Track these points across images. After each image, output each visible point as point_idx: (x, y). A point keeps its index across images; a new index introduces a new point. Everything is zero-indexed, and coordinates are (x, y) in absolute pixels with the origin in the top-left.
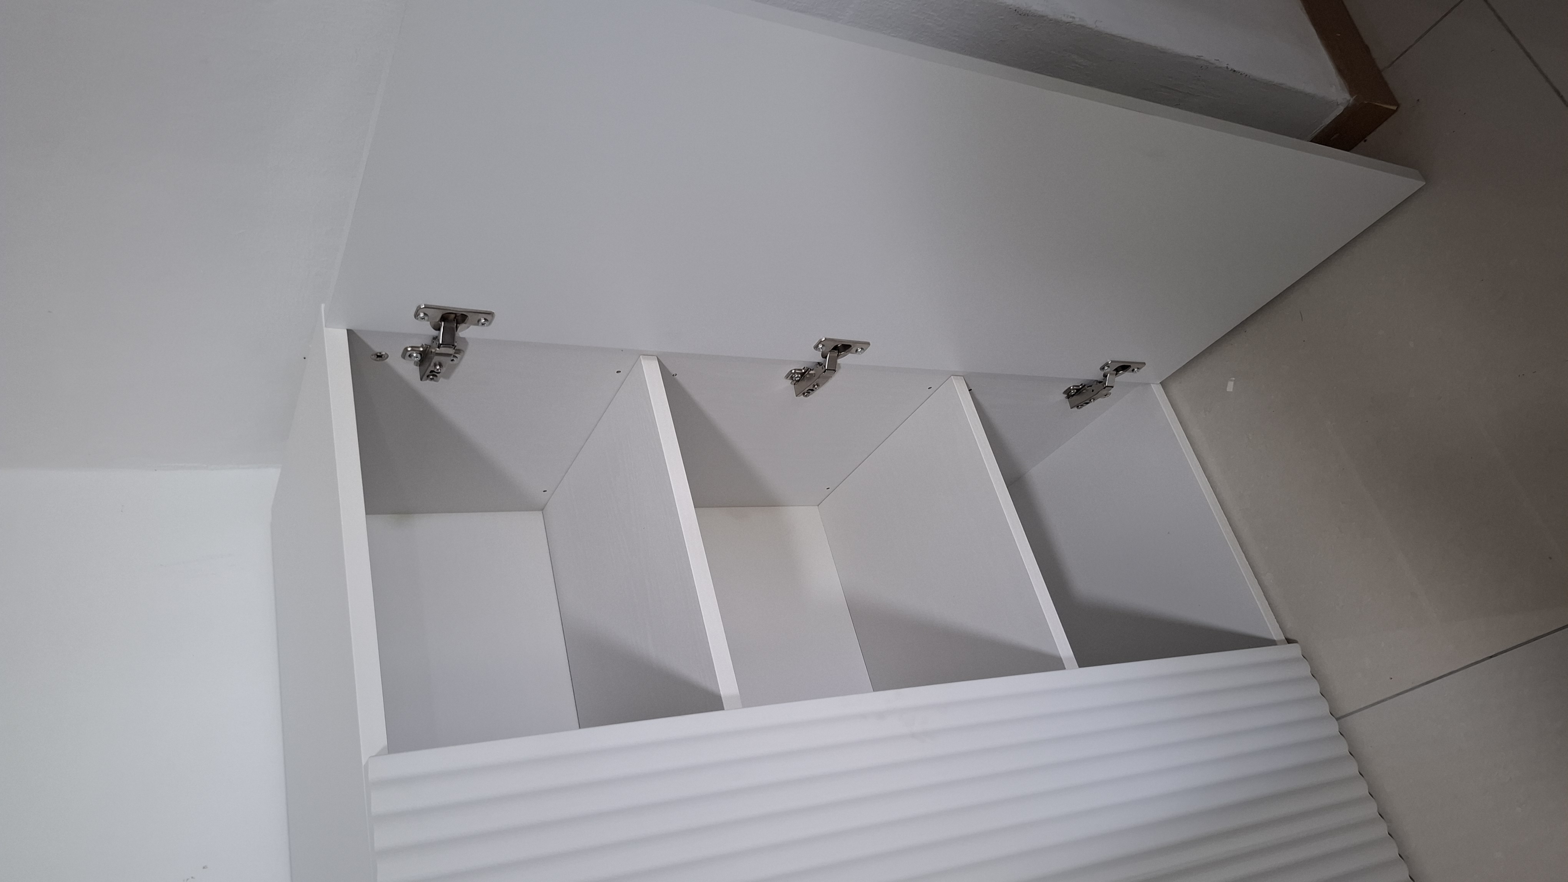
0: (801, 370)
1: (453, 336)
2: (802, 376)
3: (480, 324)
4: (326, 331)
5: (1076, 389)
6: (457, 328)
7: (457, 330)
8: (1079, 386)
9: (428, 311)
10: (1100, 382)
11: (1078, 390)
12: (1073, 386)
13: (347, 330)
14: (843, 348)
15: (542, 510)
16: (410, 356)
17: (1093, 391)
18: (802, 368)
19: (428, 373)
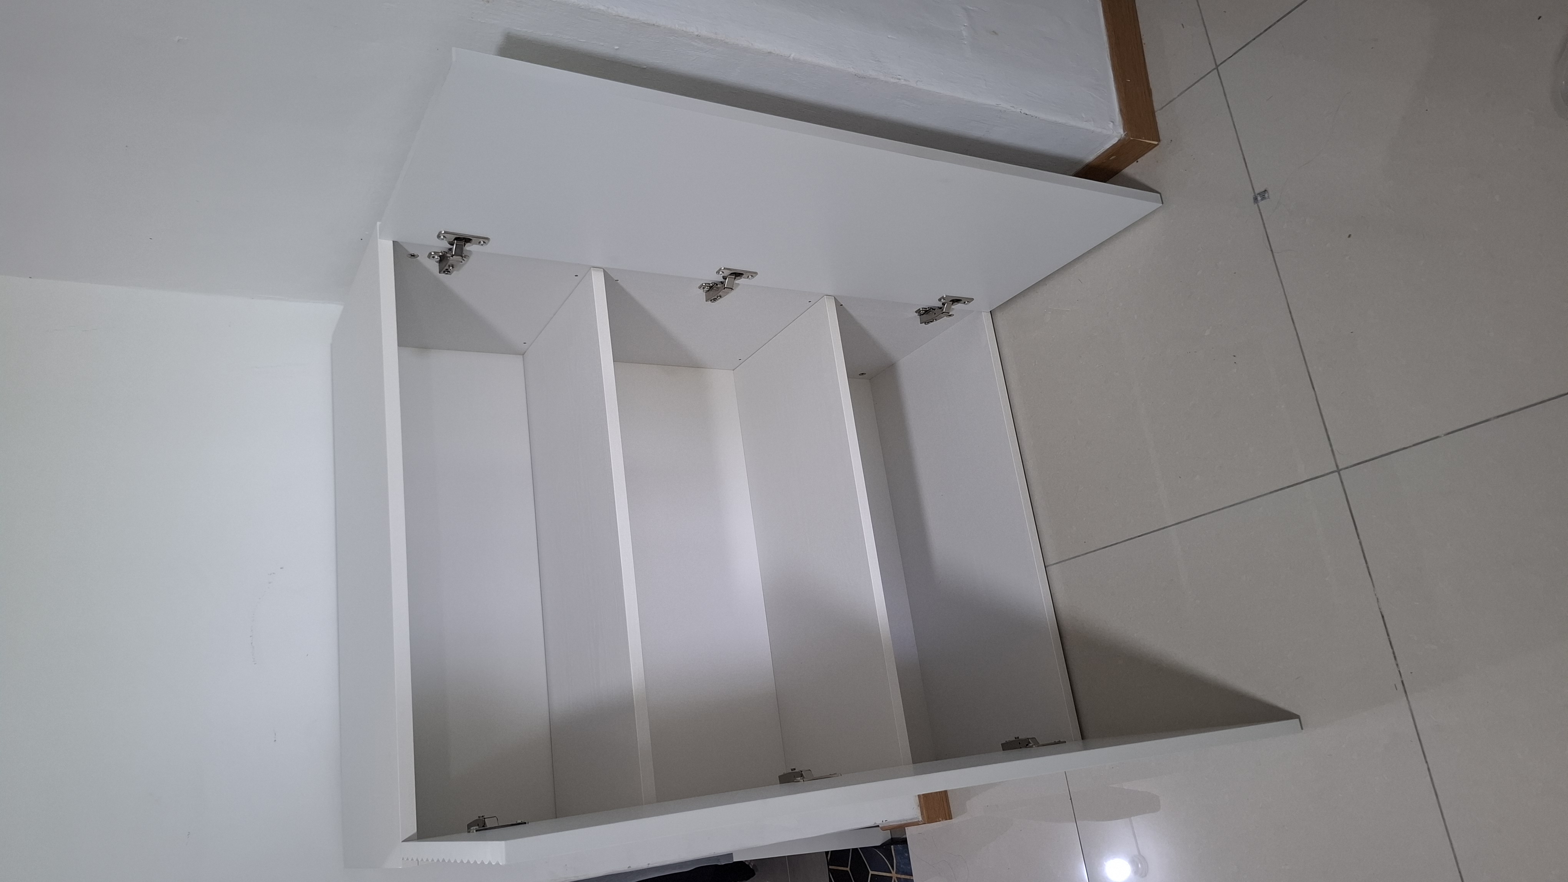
0: (710, 284)
1: (462, 250)
2: (710, 288)
3: (480, 244)
4: (379, 240)
5: (925, 311)
6: (465, 244)
7: (465, 246)
8: (926, 309)
9: (445, 235)
10: (941, 308)
11: (926, 311)
12: (922, 308)
13: (393, 241)
14: (737, 275)
15: (523, 355)
16: (433, 257)
17: (935, 314)
18: (710, 283)
19: (444, 270)
